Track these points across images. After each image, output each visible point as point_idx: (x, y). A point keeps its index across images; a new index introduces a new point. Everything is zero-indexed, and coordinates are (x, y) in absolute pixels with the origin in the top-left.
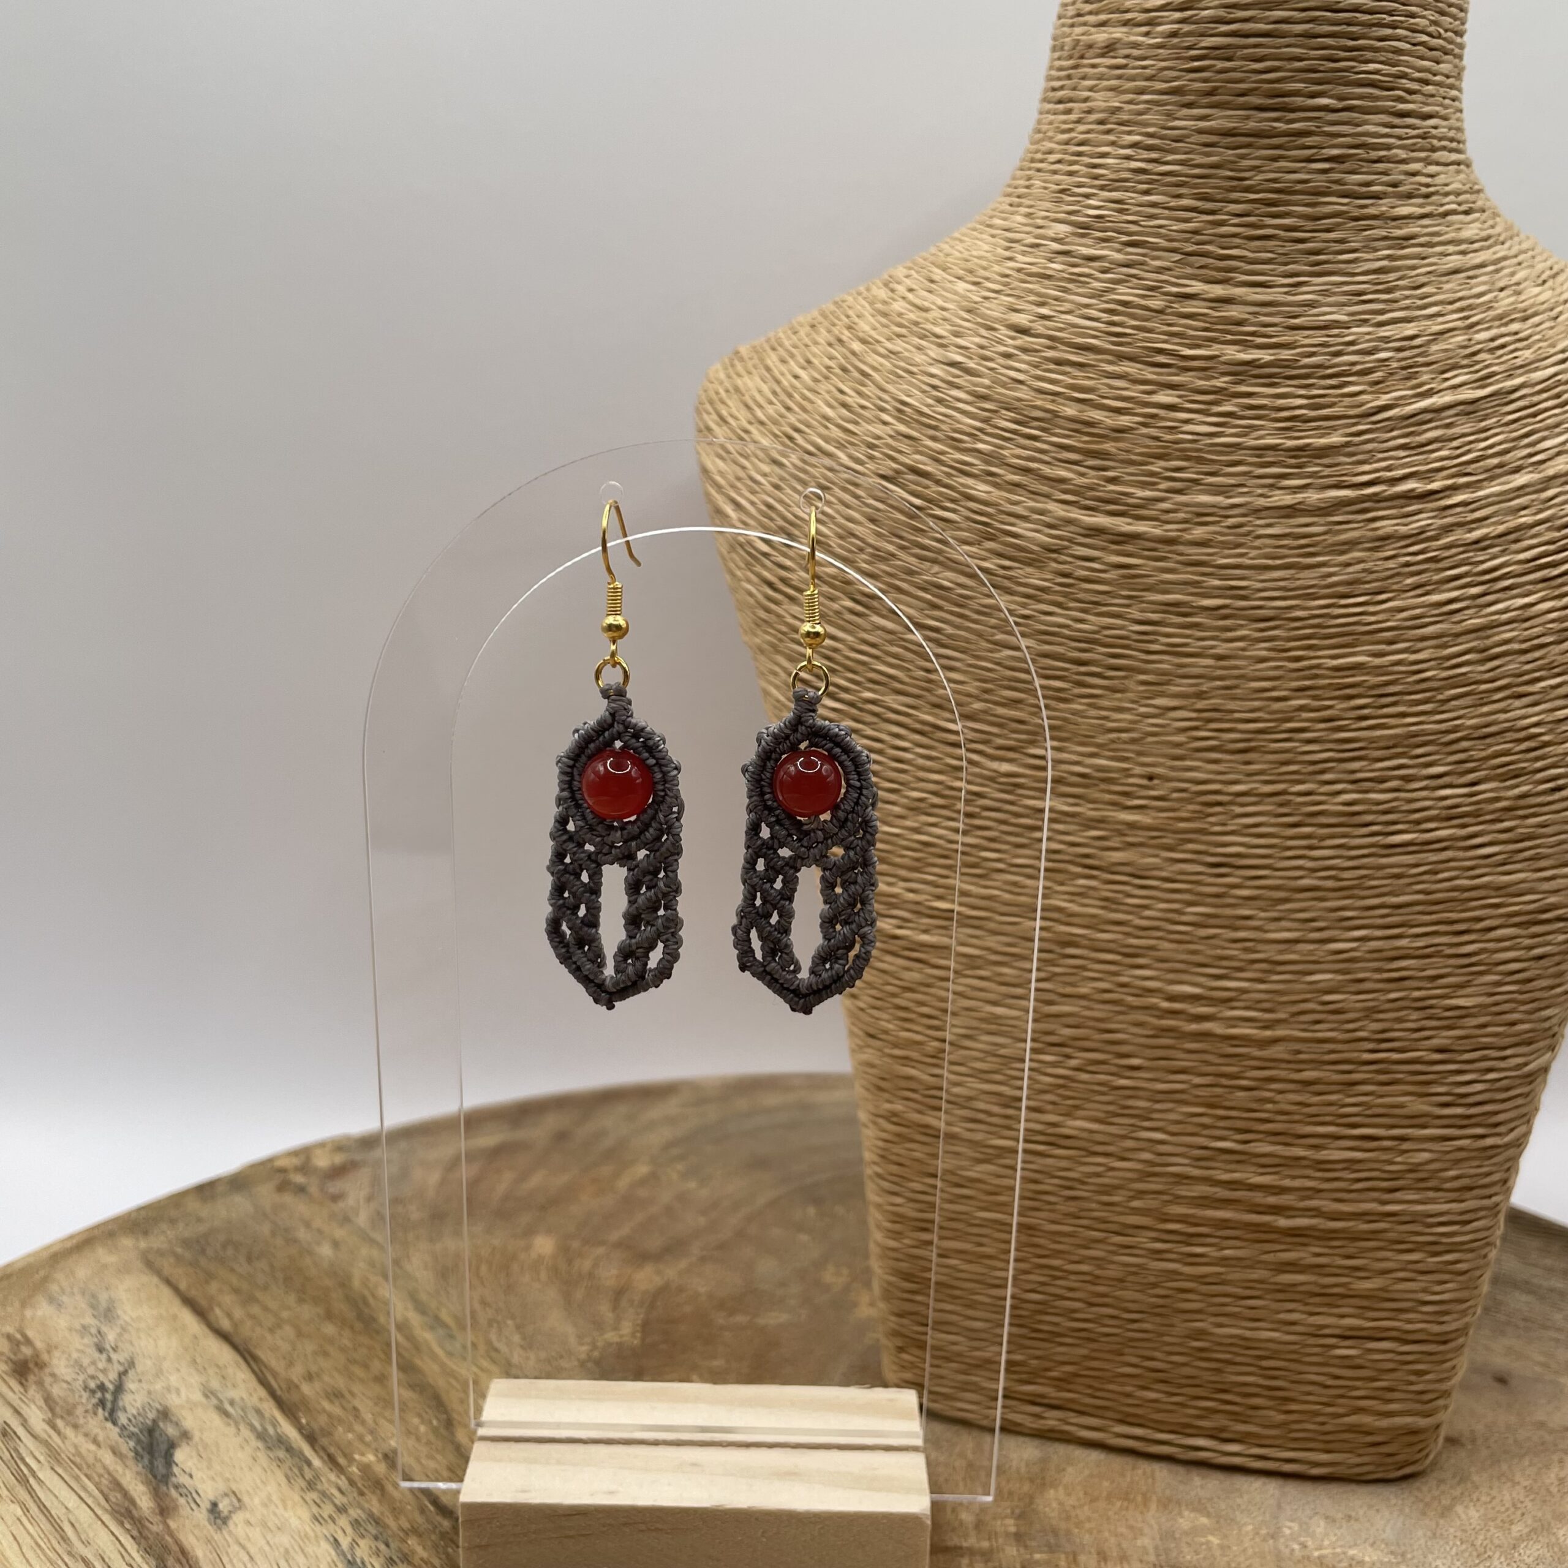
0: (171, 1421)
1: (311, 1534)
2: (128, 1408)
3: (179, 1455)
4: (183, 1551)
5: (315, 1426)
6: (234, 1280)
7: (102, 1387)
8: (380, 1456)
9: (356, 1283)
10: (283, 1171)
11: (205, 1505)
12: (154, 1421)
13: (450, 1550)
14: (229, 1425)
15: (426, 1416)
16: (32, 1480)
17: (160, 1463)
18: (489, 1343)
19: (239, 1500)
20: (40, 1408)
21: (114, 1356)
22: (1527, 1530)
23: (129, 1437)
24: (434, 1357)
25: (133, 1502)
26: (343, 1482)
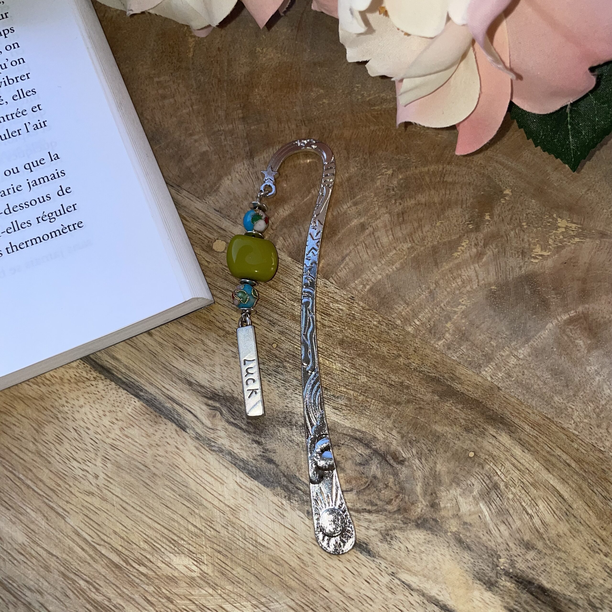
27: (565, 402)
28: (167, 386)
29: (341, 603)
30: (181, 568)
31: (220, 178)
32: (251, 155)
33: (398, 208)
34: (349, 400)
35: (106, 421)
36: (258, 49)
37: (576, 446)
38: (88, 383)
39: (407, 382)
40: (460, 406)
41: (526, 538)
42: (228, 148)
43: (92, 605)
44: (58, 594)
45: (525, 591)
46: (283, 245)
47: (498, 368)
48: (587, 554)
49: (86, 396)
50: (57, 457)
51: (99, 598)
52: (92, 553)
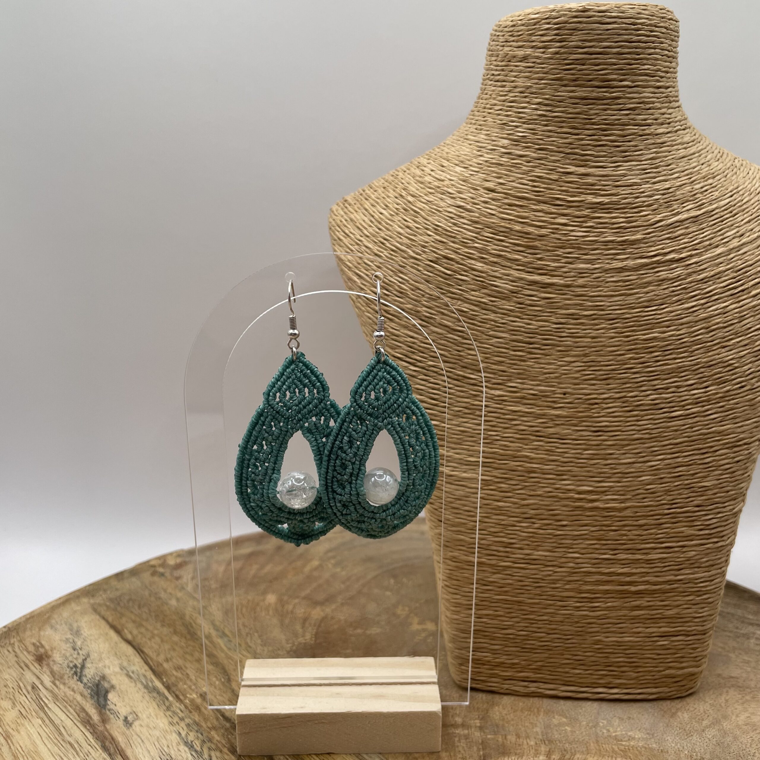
0: (106, 681)
1: (169, 730)
2: (87, 675)
3: (110, 696)
4: (113, 738)
5: (170, 682)
6: (133, 617)
7: (75, 666)
8: (198, 695)
9: (187, 618)
10: (153, 566)
11: (122, 718)
12: (99, 681)
13: (229, 736)
14: (132, 682)
15: (219, 677)
16: (46, 708)
17: (101, 700)
18: (246, 643)
19: (137, 715)
20: (48, 676)
21: (80, 652)
22: (709, 723)
23: (88, 688)
24: (222, 650)
25: (90, 717)
26: (182, 707)
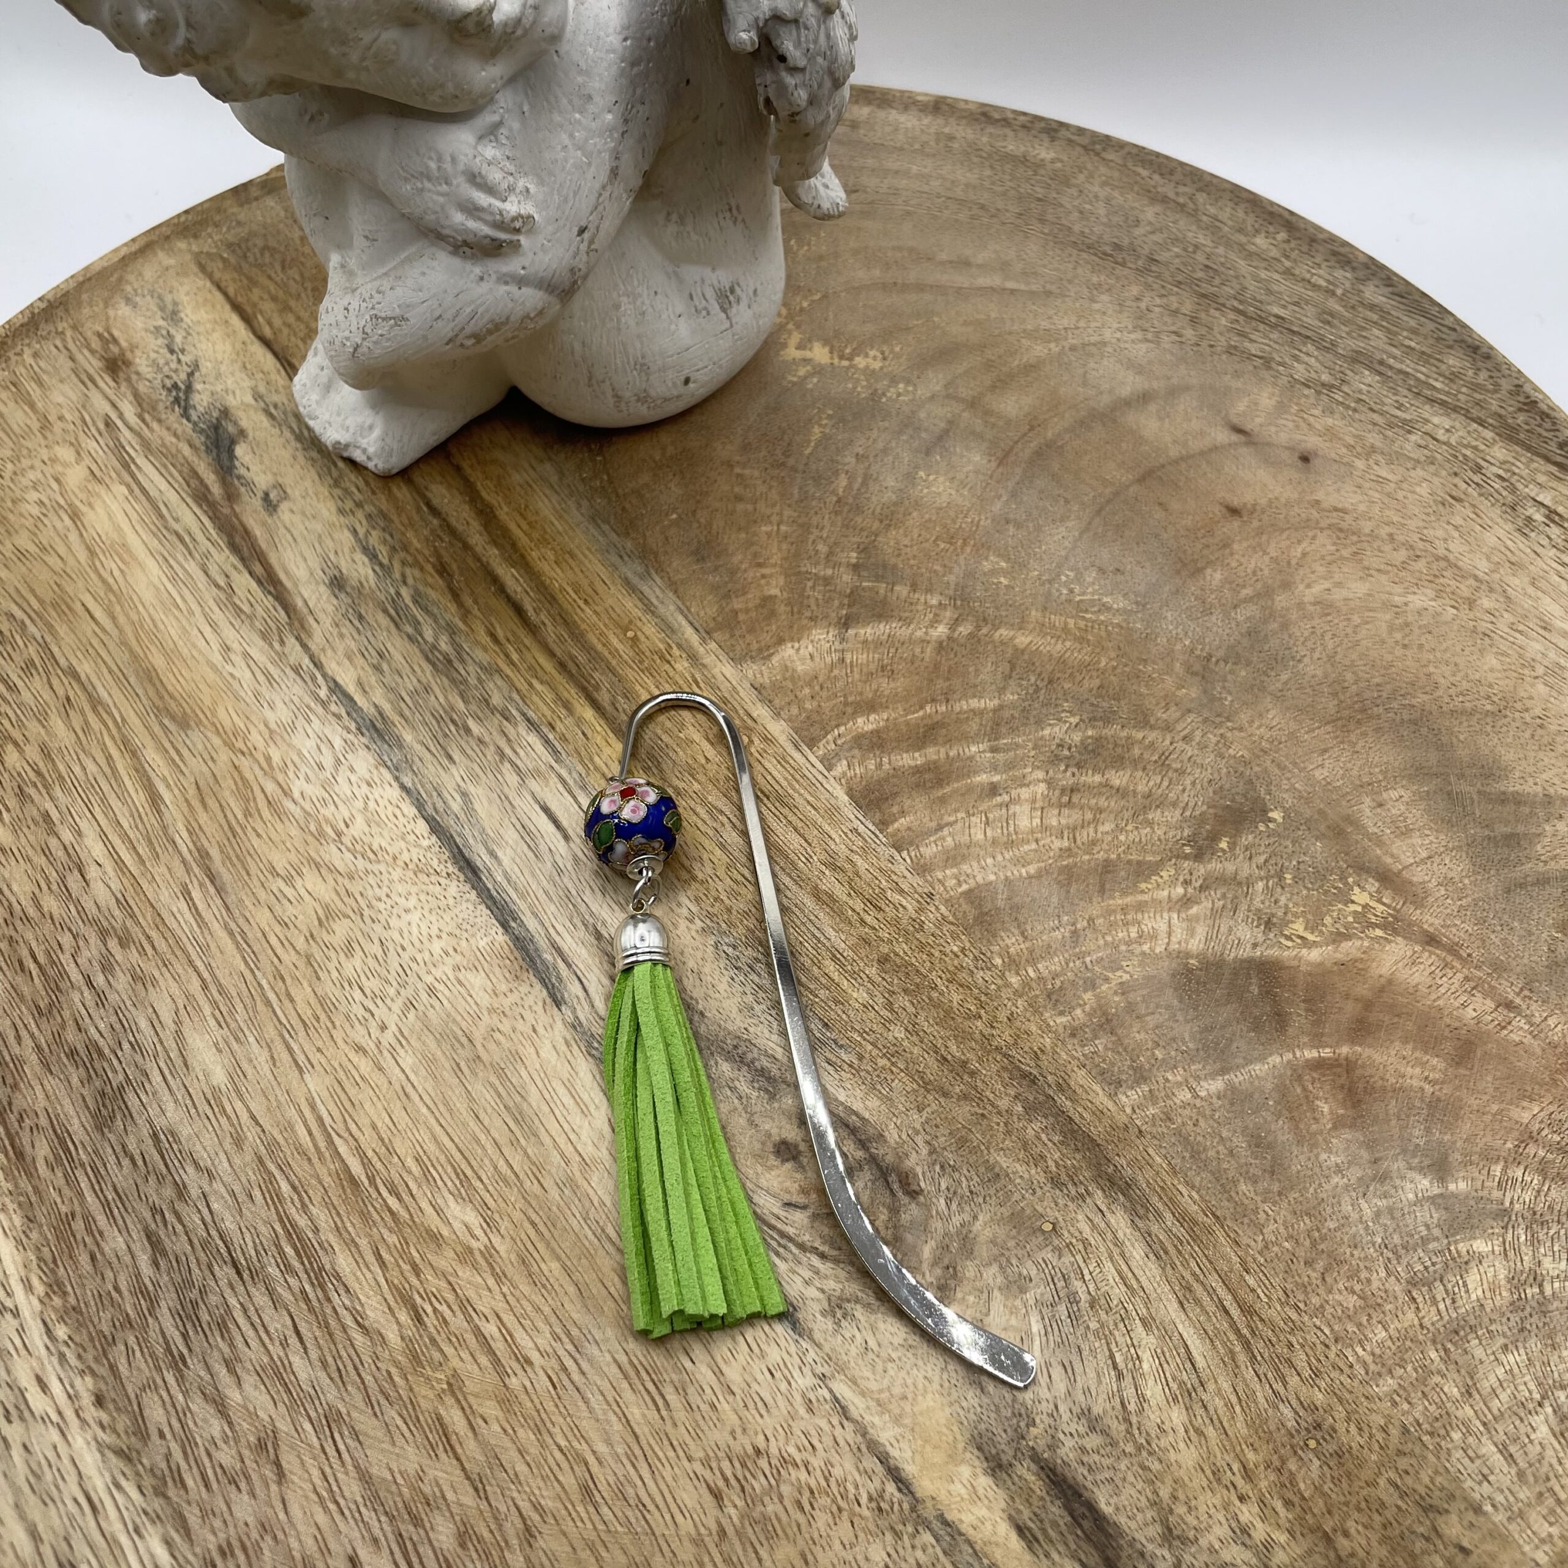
0: (231, 420)
1: (337, 523)
2: (198, 406)
3: (240, 450)
7: (175, 386)
11: (260, 494)
12: (218, 419)
14: (275, 427)
16: (133, 467)
17: (224, 456)
19: (284, 492)
20: (131, 402)
21: (182, 358)
23: (200, 433)
25: (208, 488)
27: (1258, 1199)
28: (559, 928)
29: (708, 1391)
30: (457, 1225)
31: (781, 641)
32: (846, 623)
33: (1067, 779)
34: (861, 1058)
35: (437, 947)
36: (922, 474)
37: (1251, 1281)
38: (434, 878)
39: (975, 1065)
40: (1056, 1139)
41: (1097, 1410)
42: (812, 602)
43: (284, 1227)
44: (237, 1189)
45: (1058, 1503)
46: (844, 774)
47: (1152, 1096)
48: (1205, 1483)
49: (423, 897)
50: (335, 974)
51: (302, 1222)
52: (322, 1145)
